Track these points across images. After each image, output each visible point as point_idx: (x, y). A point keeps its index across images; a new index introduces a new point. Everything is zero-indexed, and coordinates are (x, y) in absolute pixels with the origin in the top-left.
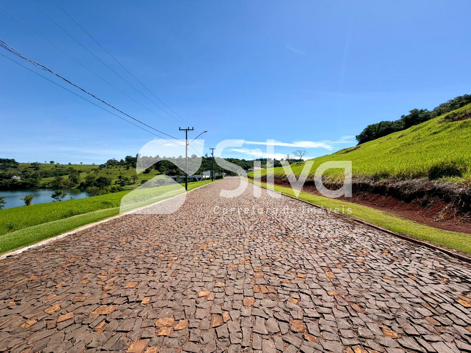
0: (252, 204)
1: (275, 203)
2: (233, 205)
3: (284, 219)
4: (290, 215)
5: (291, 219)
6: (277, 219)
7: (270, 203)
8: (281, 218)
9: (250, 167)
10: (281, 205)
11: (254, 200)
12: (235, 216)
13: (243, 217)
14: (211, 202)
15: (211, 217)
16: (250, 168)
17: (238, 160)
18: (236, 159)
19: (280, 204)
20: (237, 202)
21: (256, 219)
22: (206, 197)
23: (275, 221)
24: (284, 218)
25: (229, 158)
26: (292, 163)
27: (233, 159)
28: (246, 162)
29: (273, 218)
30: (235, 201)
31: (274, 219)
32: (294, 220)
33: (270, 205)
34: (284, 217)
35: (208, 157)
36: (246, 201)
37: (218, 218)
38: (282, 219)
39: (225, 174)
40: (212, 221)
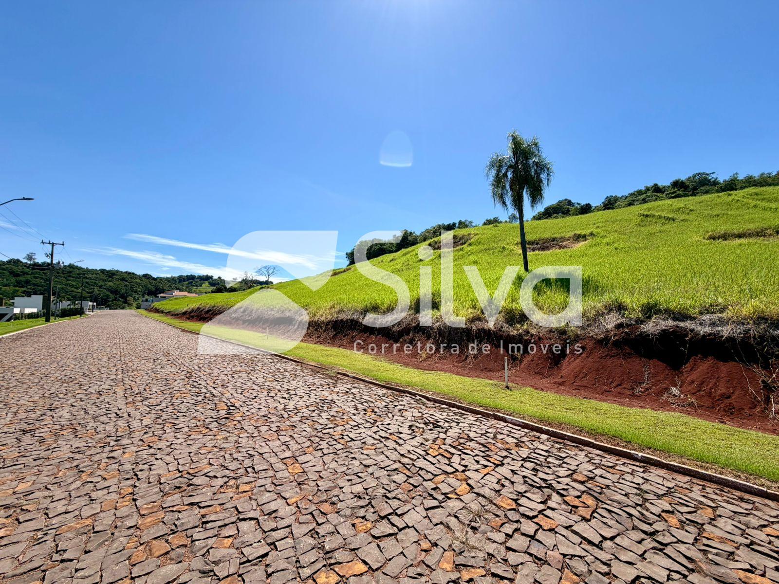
0: (160, 367)
1: (212, 360)
2: (103, 376)
3: (227, 389)
4: (240, 380)
5: (241, 386)
6: (213, 390)
7: (202, 362)
8: (220, 389)
9: (163, 292)
10: (224, 363)
11: (164, 359)
12: (106, 400)
13: (130, 400)
14: (32, 374)
15: (22, 415)
16: (163, 293)
17: (133, 274)
18: (126, 272)
19: (223, 362)
20: (119, 367)
21: (163, 398)
22: (15, 364)
23: (207, 395)
24: (227, 387)
25: (108, 269)
26: (254, 286)
27: (117, 271)
28: (154, 279)
29: (204, 390)
30: (111, 365)
31: (205, 391)
32: (245, 387)
33: (201, 366)
34: (227, 385)
35: (36, 261)
36: (143, 362)
37: (50, 413)
38: (223, 390)
39: (91, 303)
40: (26, 425)
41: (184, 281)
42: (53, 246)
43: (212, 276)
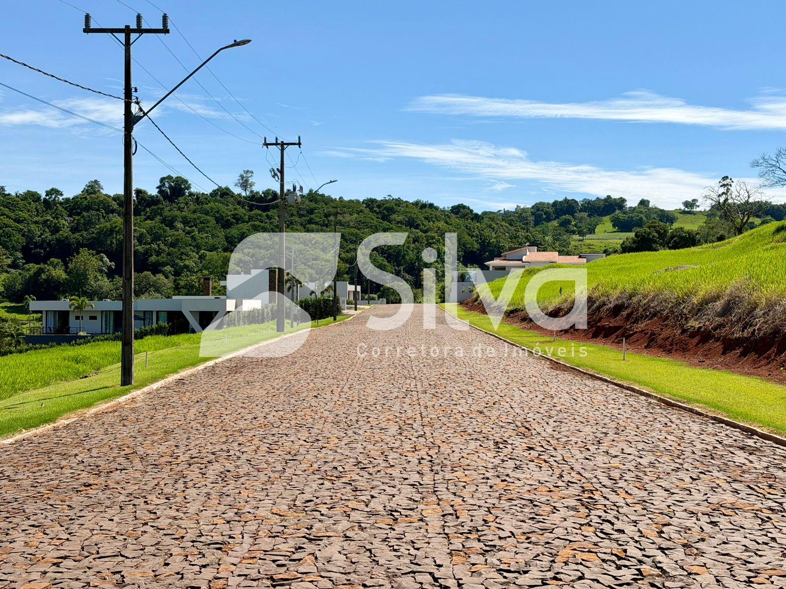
0: (511, 464)
1: (644, 462)
2: (395, 472)
3: (701, 560)
4: (737, 536)
5: (745, 556)
6: (660, 557)
7: (615, 462)
8: (679, 554)
9: (497, 253)
10: (681, 474)
11: (520, 444)
12: (409, 537)
13: (457, 544)
14: (270, 451)
15: (266, 543)
16: (499, 255)
17: (431, 205)
18: (416, 204)
19: (677, 470)
20: (423, 453)
21: (530, 555)
22: (242, 424)
23: (644, 568)
24: (702, 553)
25: (379, 198)
26: (752, 226)
27: (398, 202)
28: (477, 218)
29: (632, 551)
30: (407, 446)
31: (639, 554)
32: (758, 563)
33: (615, 474)
34: (700, 545)
35: (255, 189)
36: (473, 445)
37: (310, 547)
38: (690, 560)
39: (351, 288)
40: (274, 565)
41: (549, 219)
42: (282, 150)
43: (623, 200)
